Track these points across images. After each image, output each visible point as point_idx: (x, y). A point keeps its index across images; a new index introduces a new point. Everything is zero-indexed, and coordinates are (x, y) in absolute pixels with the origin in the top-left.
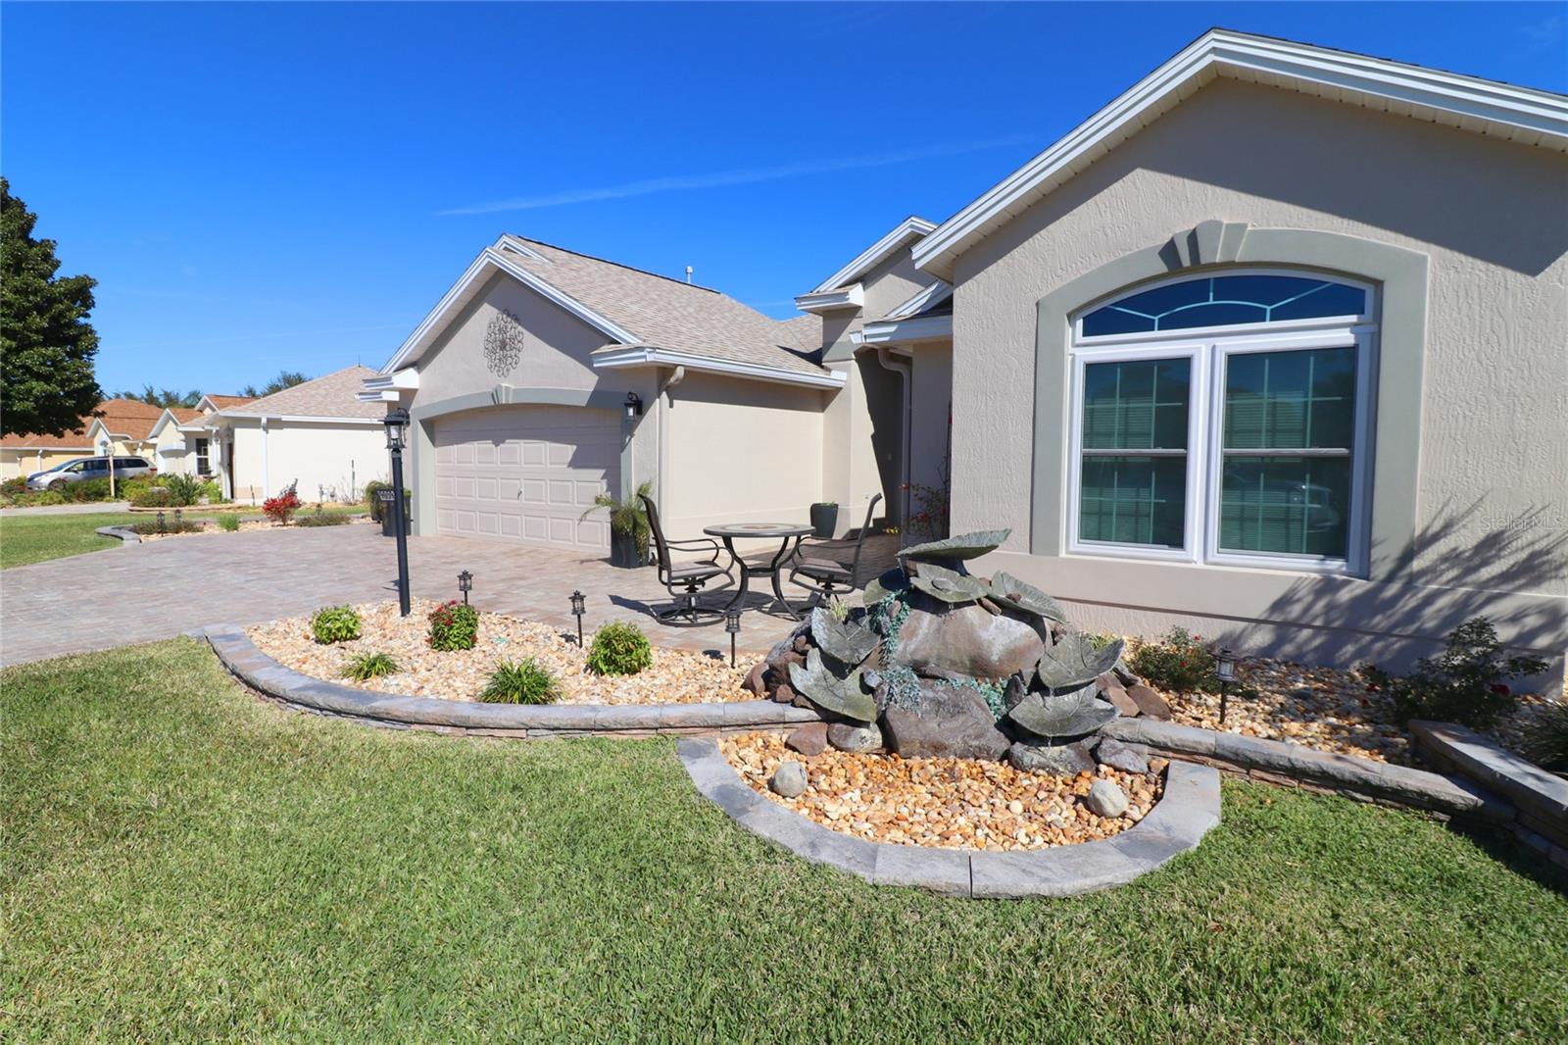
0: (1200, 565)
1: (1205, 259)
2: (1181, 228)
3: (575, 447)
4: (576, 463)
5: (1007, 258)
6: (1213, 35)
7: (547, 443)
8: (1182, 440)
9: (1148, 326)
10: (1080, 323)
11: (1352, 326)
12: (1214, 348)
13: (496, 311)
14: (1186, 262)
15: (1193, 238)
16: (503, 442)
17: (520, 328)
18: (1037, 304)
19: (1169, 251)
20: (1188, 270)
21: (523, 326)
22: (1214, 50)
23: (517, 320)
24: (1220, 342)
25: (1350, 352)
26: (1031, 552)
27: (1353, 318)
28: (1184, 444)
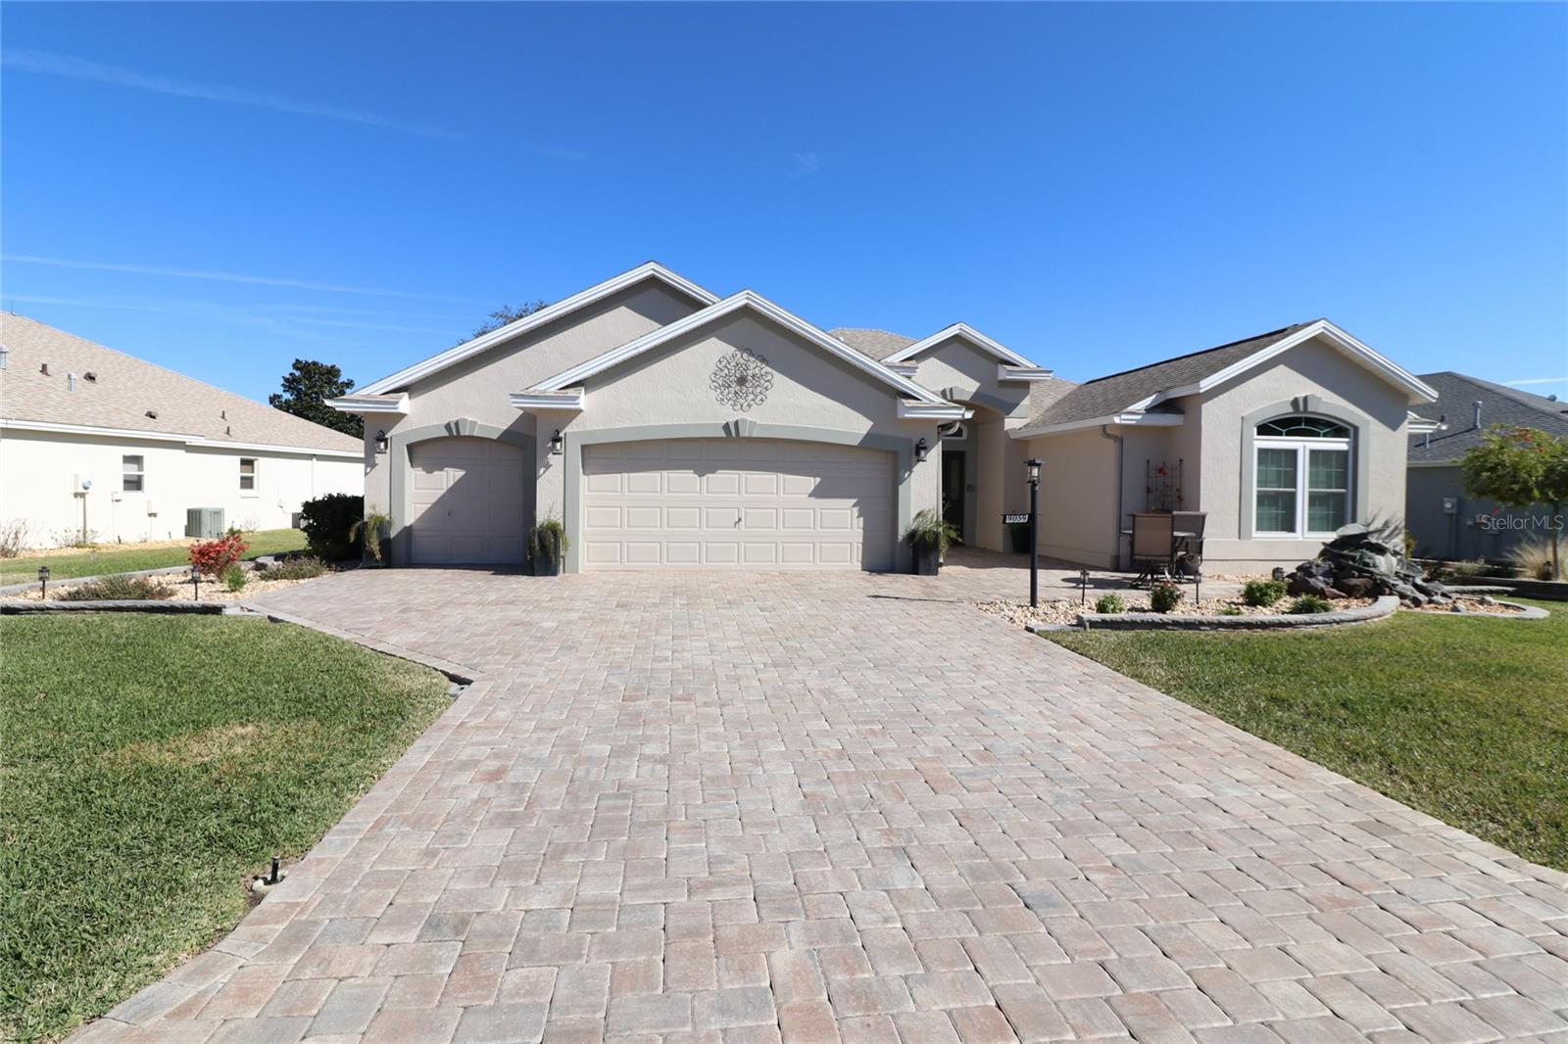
0: (1301, 539)
1: (1310, 409)
2: (1301, 395)
3: (818, 480)
4: (817, 493)
5: (1228, 393)
6: (1323, 321)
7: (781, 475)
8: (1294, 485)
9: (1280, 434)
10: (1255, 429)
11: (1347, 443)
12: (1305, 447)
13: (734, 349)
14: (1301, 409)
15: (1306, 399)
16: (714, 472)
17: (768, 369)
18: (1243, 418)
19: (1295, 403)
20: (1302, 413)
21: (771, 367)
22: (1324, 328)
23: (763, 360)
24: (1307, 444)
25: (1346, 452)
26: (1239, 538)
27: (1347, 440)
28: (1295, 486)
